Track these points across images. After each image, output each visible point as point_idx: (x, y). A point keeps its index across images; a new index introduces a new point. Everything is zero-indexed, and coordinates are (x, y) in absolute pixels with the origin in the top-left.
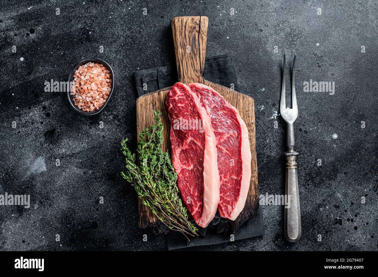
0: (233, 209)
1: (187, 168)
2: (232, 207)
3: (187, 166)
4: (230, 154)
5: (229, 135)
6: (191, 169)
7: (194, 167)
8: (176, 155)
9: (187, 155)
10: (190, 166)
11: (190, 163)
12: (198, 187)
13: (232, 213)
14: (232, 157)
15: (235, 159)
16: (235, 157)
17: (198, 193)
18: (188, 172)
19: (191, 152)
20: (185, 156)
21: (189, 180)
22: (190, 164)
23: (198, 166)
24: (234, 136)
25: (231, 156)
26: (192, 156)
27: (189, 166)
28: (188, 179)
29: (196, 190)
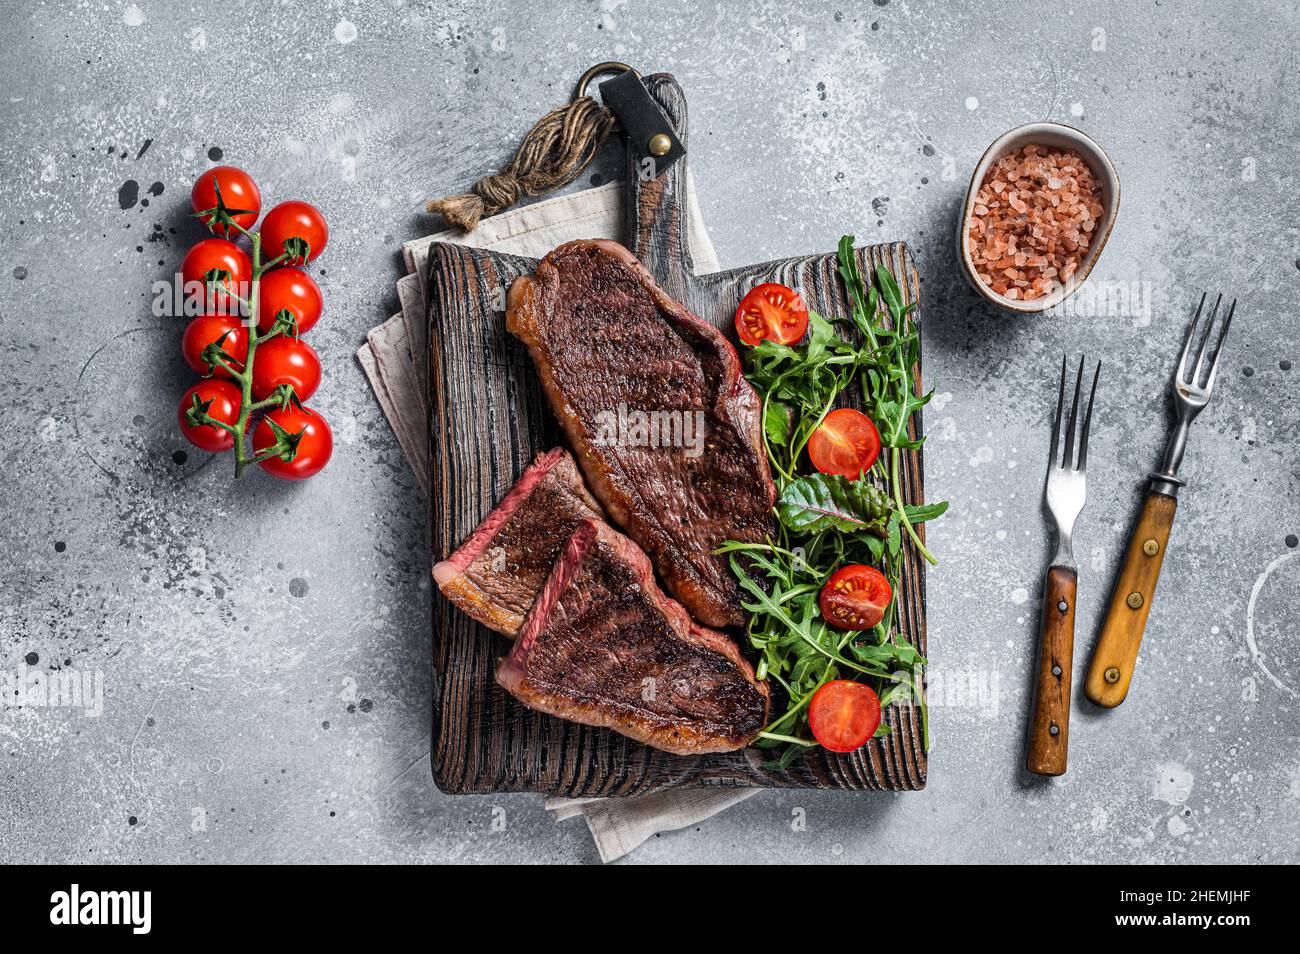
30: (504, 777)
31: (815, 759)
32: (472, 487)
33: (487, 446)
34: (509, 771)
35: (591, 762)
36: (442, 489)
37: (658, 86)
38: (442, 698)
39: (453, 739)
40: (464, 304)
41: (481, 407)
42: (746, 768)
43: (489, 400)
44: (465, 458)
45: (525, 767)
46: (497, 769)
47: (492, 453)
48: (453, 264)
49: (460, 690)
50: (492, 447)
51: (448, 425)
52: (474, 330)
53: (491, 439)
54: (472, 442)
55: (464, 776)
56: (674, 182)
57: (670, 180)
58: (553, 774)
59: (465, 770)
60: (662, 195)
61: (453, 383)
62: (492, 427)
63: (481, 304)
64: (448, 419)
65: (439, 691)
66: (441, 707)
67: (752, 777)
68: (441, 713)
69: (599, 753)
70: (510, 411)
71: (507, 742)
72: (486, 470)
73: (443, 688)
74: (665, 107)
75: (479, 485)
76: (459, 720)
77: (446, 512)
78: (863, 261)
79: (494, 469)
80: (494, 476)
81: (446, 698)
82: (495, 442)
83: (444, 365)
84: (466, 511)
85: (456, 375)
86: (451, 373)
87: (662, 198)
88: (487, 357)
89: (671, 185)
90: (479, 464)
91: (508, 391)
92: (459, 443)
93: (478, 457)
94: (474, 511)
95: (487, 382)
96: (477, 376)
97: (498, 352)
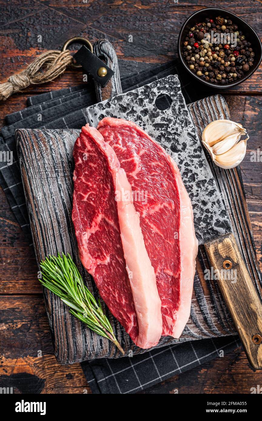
0: (174, 321)
1: (102, 263)
2: (172, 318)
3: (102, 259)
4: (162, 235)
5: (162, 207)
6: (108, 263)
7: (110, 258)
8: (83, 248)
9: (98, 241)
10: (106, 258)
11: (105, 254)
12: (124, 290)
13: (174, 328)
14: (166, 241)
15: (170, 243)
16: (170, 241)
17: (125, 300)
18: (105, 269)
19: (103, 235)
20: (96, 245)
21: (109, 280)
22: (105, 256)
23: (117, 257)
24: (170, 208)
25: (163, 238)
26: (105, 242)
27: (104, 258)
28: (107, 278)
29: (122, 295)
30: (85, 355)
31: (219, 324)
32: (50, 232)
33: (54, 214)
34: (87, 351)
35: (122, 342)
36: (38, 235)
37: (101, 45)
38: (53, 325)
39: (61, 342)
40: (34, 154)
41: (49, 197)
42: (189, 333)
43: (51, 193)
44: (45, 220)
45: (94, 348)
46: (82, 351)
47: (56, 216)
48: (26, 137)
49: (60, 320)
50: (56, 213)
51: (36, 207)
52: (40, 165)
53: (55, 210)
54: (47, 213)
55: (68, 357)
56: (115, 85)
57: (113, 85)
58: (106, 350)
59: (68, 354)
60: (111, 92)
61: (35, 189)
62: (55, 205)
63: (41, 153)
64: (35, 205)
65: (51, 322)
66: (53, 329)
67: (192, 336)
68: (54, 331)
69: (125, 337)
70: (61, 197)
71: (84, 339)
72: (55, 224)
73: (53, 321)
74: (106, 53)
75: (53, 231)
76: (62, 334)
77: (42, 245)
78: (203, 106)
79: (59, 223)
80: (59, 226)
81: (55, 325)
82: (57, 211)
83: (30, 182)
84: (50, 243)
85: (35, 185)
86: (33, 185)
87: (111, 93)
88: (47, 175)
89: (114, 87)
90: (52, 222)
91: (59, 188)
92: (42, 214)
93: (51, 219)
94: (53, 243)
95: (49, 186)
96: (44, 184)
97: (52, 172)
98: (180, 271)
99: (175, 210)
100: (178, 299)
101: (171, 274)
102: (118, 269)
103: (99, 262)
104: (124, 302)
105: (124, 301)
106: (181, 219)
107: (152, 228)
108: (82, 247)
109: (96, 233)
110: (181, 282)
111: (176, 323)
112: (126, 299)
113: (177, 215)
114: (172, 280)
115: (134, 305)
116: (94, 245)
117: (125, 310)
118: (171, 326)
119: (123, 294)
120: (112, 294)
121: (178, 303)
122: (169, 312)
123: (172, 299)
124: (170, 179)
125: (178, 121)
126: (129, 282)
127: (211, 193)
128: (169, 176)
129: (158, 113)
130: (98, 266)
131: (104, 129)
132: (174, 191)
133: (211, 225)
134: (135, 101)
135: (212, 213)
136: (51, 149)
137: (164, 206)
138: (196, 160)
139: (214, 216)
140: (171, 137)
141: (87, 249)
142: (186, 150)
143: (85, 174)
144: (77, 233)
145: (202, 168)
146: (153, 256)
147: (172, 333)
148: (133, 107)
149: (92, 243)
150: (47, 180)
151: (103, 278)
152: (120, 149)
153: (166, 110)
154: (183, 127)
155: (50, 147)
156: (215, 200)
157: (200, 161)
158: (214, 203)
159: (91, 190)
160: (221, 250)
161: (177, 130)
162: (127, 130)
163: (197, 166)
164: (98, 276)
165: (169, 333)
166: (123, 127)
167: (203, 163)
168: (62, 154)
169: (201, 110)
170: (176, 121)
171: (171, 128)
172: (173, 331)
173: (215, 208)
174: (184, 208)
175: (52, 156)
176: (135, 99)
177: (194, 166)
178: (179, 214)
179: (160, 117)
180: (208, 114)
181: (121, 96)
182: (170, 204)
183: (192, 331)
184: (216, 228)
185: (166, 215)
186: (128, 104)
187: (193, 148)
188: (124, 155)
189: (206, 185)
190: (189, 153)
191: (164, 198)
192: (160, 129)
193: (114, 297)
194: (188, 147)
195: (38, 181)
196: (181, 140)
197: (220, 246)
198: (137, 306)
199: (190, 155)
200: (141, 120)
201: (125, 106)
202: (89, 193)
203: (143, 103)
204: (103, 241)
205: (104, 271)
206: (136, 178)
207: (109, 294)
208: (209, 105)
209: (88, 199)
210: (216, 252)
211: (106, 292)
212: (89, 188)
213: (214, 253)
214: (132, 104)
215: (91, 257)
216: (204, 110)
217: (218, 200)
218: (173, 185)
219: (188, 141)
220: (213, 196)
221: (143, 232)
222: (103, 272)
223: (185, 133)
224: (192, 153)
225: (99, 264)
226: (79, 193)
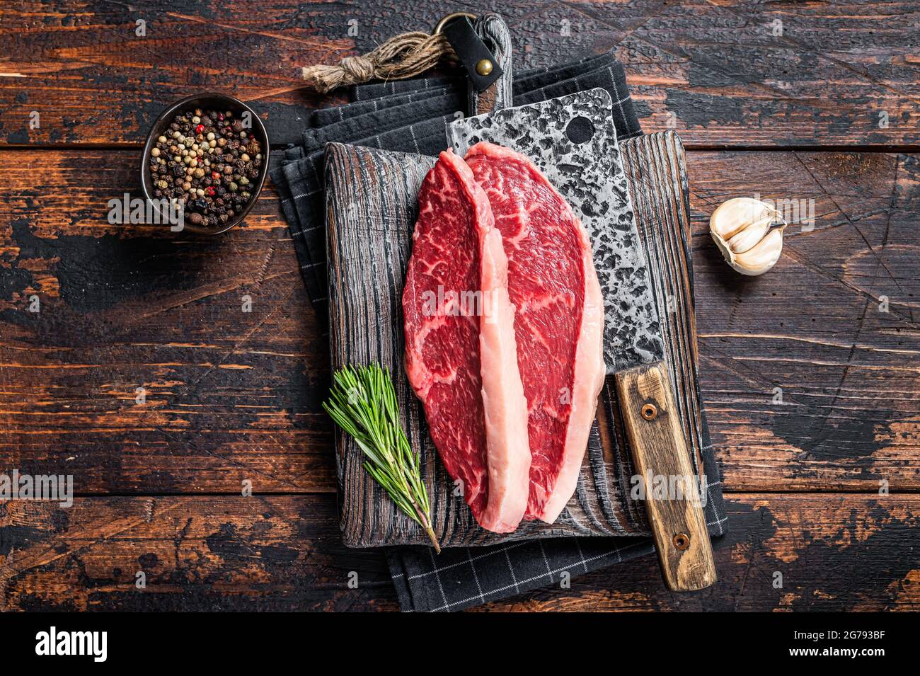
30: (391, 533)
31: (622, 513)
32: (361, 321)
33: (372, 290)
34: (395, 528)
35: (456, 520)
36: (339, 323)
37: (488, 23)
38: (344, 476)
39: (354, 506)
40: (352, 187)
41: (367, 262)
42: (570, 522)
43: (372, 256)
44: (355, 300)
46: (386, 527)
47: (375, 295)
48: (343, 158)
49: (357, 470)
50: (375, 291)
51: (343, 276)
52: (359, 206)
53: (374, 285)
54: (360, 288)
55: (362, 534)
56: (503, 92)
57: (499, 91)
59: (363, 529)
60: (494, 102)
61: (345, 245)
62: (375, 276)
63: (364, 187)
64: (342, 272)
65: (342, 471)
66: (344, 483)
67: (575, 528)
68: (344, 487)
69: (461, 513)
70: (388, 264)
71: (393, 507)
72: (371, 308)
73: (345, 470)
74: (494, 38)
75: (367, 319)
76: (357, 493)
77: (344, 339)
78: (644, 146)
79: (377, 307)
80: (378, 312)
81: (347, 476)
82: (377, 287)
83: (339, 232)
84: (357, 339)
85: (347, 239)
86: (343, 238)
87: (494, 104)
88: (370, 225)
89: (500, 95)
90: (366, 304)
91: (386, 250)
92: (351, 289)
93: (365, 298)
94: (364, 339)
95: (370, 243)
96: (363, 239)
97: (377, 221)
98: (570, 410)
99: (575, 309)
100: (560, 458)
101: (555, 414)
102: (467, 393)
103: (438, 378)
104: (469, 449)
105: (470, 447)
106: (583, 325)
107: (533, 334)
108: (412, 351)
109: (439, 329)
110: (570, 429)
111: (552, 497)
112: (473, 446)
113: (577, 318)
114: (554, 424)
115: (486, 457)
116: (434, 349)
117: (470, 463)
118: (543, 502)
119: (470, 436)
120: (452, 436)
121: (559, 465)
122: (542, 478)
123: (550, 456)
124: (574, 258)
125: (601, 166)
126: (484, 416)
127: (639, 291)
128: (572, 251)
129: (570, 146)
130: (435, 385)
131: (476, 160)
132: (578, 278)
133: (631, 344)
134: (533, 122)
135: (635, 324)
136: (382, 183)
137: (559, 301)
138: (621, 234)
139: (638, 329)
140: (584, 189)
141: (420, 353)
142: (607, 214)
143: (435, 230)
144: (408, 325)
145: (629, 249)
146: (528, 380)
147: (542, 513)
148: (529, 131)
149: (431, 346)
150: (368, 233)
151: (440, 407)
152: (498, 196)
153: (582, 144)
154: (606, 176)
155: (381, 178)
156: (644, 304)
157: (628, 237)
158: (641, 308)
159: (440, 259)
160: (643, 385)
161: (596, 180)
162: (515, 167)
163: (622, 243)
164: (431, 401)
165: (538, 512)
166: (509, 161)
167: (632, 239)
168: (398, 193)
169: (640, 153)
170: (596, 165)
171: (587, 175)
172: (545, 510)
173: (642, 317)
174: (590, 307)
175: (382, 194)
176: (534, 119)
177: (616, 243)
178: (581, 315)
179: (570, 155)
180: (650, 161)
181: (512, 110)
182: (568, 298)
183: (575, 519)
184: (638, 350)
185: (559, 315)
186: (521, 126)
187: (618, 213)
188: (503, 207)
189: (632, 276)
190: (611, 219)
191: (560, 286)
192: (569, 174)
193: (454, 439)
194: (610, 210)
195: (353, 232)
196: (601, 197)
197: (641, 378)
198: (492, 457)
199: (612, 223)
200: (540, 155)
201: (516, 127)
202: (437, 263)
203: (547, 128)
204: (448, 345)
205: (444, 395)
206: (518, 248)
207: (447, 434)
208: (654, 145)
209: (434, 272)
210: (634, 389)
211: (441, 431)
212: (438, 255)
213: (629, 389)
214: (528, 127)
215: (425, 369)
216: (645, 153)
217: (649, 304)
218: (577, 267)
219: (613, 200)
220: (641, 297)
221: (517, 338)
222: (442, 397)
223: (609, 185)
224: (616, 221)
225: (437, 381)
226: (420, 260)
